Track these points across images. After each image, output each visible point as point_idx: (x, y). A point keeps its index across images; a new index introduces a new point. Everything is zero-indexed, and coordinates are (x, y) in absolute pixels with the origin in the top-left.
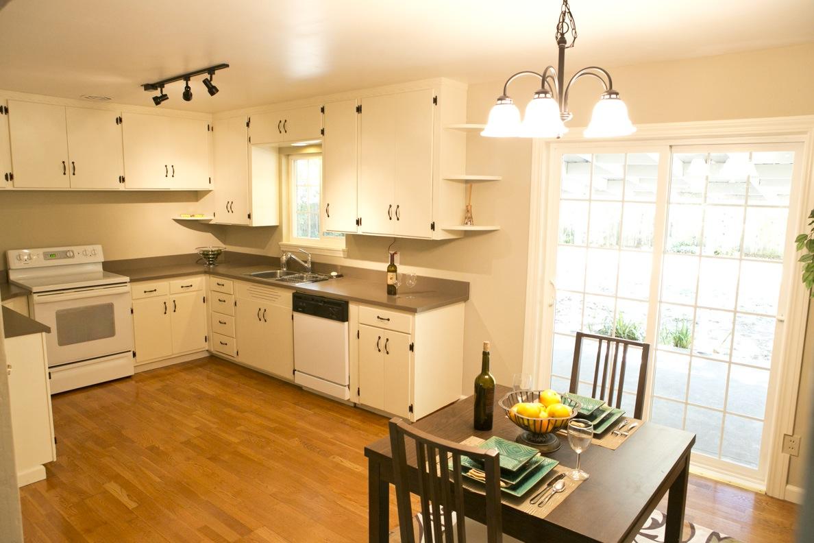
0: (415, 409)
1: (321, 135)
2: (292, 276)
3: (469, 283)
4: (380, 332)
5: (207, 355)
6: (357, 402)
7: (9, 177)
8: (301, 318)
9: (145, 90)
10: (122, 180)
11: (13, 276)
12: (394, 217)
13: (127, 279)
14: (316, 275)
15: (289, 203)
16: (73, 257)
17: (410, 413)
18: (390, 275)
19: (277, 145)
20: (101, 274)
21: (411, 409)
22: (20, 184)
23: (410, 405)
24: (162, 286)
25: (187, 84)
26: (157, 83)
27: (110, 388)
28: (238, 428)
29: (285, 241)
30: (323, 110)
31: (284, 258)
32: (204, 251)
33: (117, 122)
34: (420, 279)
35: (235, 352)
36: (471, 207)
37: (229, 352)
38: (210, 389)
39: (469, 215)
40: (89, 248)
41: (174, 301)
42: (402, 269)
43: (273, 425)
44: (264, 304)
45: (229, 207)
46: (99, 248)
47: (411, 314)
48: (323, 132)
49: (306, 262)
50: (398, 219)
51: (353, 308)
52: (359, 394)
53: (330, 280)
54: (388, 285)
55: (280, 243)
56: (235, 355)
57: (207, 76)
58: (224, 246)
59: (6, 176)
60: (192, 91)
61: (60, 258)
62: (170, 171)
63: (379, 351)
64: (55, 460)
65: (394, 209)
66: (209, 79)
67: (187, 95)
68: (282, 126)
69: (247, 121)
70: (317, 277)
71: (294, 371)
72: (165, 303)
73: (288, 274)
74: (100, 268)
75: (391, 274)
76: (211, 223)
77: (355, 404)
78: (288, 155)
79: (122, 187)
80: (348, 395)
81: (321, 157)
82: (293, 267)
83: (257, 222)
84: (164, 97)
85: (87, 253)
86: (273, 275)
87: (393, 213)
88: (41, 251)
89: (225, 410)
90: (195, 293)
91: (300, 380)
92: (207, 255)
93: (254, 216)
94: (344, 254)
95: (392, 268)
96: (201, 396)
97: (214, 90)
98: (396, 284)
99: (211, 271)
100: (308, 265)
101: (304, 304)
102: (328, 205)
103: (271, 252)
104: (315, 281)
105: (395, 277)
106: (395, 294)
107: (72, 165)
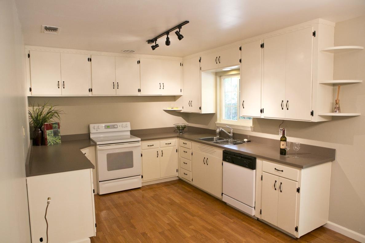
0: (299, 229)
1: (240, 63)
2: (222, 140)
3: (335, 149)
4: (277, 178)
5: (177, 178)
6: (259, 217)
7: (91, 90)
8: (227, 165)
9: (148, 43)
10: (139, 91)
11: (92, 136)
12: (285, 108)
13: (139, 139)
14: (235, 140)
15: (221, 101)
16: (117, 128)
17: (295, 232)
18: (282, 143)
19: (214, 71)
20: (129, 137)
21: (296, 229)
22: (95, 93)
23: (295, 226)
24: (156, 143)
25: (168, 36)
26: (153, 39)
27: (130, 193)
28: (190, 227)
29: (218, 122)
30: (240, 49)
31: (218, 130)
32: (177, 126)
33: (138, 63)
34: (302, 146)
35: (191, 179)
36: (339, 100)
37: (188, 178)
38: (177, 199)
39: (337, 106)
40: (124, 124)
41: (162, 151)
42: (289, 139)
43: (210, 227)
44: (206, 155)
45: (190, 104)
46: (128, 124)
47: (298, 169)
48: (240, 61)
49: (230, 133)
50: (288, 109)
51: (259, 162)
52: (261, 214)
53: (243, 143)
54: (281, 149)
55: (216, 122)
56: (191, 181)
57: (178, 30)
58: (188, 123)
59: (89, 90)
60: (170, 40)
61: (112, 128)
62: (162, 86)
63: (275, 189)
64: (95, 236)
65: (285, 103)
66: (179, 31)
67: (168, 43)
68: (218, 60)
69: (199, 59)
70: (236, 142)
71: (222, 194)
72: (157, 152)
73: (220, 139)
74: (129, 133)
75: (284, 142)
76: (181, 112)
77: (258, 218)
78: (221, 76)
79: (139, 94)
80: (254, 213)
81: (239, 76)
82: (223, 135)
83: (204, 111)
84: (157, 46)
85: (124, 126)
86: (212, 140)
87: (285, 105)
88: (104, 125)
89: (184, 213)
90: (172, 147)
91: (225, 199)
92: (179, 128)
93: (202, 108)
94: (251, 129)
95: (284, 139)
96: (172, 203)
97: (181, 37)
98: (286, 148)
99: (181, 136)
100: (231, 135)
101: (230, 157)
102: (244, 101)
103: (211, 127)
104: (235, 144)
105: (285, 144)
106: (285, 154)
107: (117, 84)
